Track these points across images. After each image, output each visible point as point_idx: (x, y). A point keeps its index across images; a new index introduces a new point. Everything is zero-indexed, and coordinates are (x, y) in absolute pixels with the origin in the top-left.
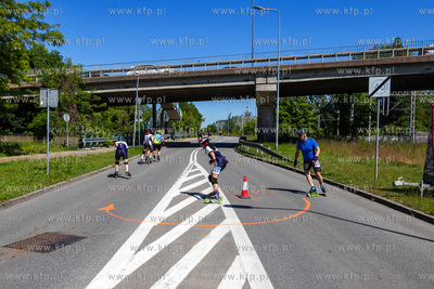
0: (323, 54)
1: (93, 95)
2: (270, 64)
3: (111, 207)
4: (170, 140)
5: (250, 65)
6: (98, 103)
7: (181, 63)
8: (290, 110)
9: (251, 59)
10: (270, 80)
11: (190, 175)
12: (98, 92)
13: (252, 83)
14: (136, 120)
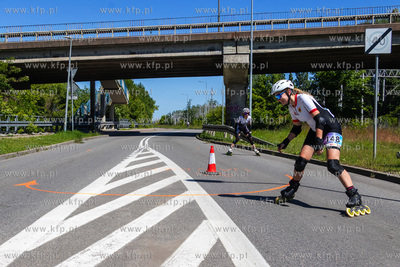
0: (306, 19)
1: (10, 65)
2: (240, 29)
3: (34, 182)
4: (113, 129)
5: (215, 30)
6: (17, 76)
7: (128, 27)
8: (264, 93)
9: (216, 23)
10: (242, 49)
11: (139, 156)
12: (17, 61)
13: (218, 53)
14: (68, 98)
